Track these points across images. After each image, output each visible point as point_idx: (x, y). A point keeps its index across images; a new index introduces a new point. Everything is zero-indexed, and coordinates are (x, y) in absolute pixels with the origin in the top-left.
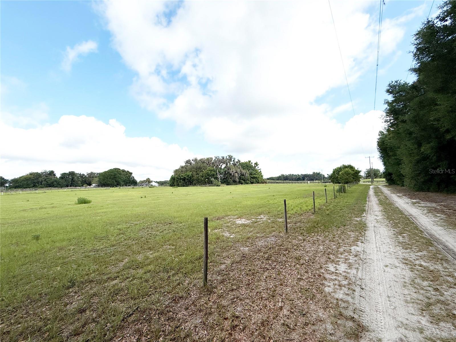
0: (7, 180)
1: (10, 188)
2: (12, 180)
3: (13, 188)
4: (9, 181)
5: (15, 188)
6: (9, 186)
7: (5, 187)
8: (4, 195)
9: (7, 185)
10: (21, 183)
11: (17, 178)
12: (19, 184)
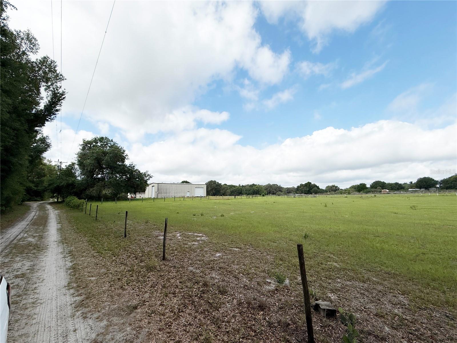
0: (437, 181)
1: (441, 188)
2: (442, 181)
3: (445, 188)
4: (439, 182)
5: (447, 189)
6: (440, 187)
7: (436, 188)
8: (439, 196)
9: (438, 186)
10: (451, 183)
11: (446, 179)
12: (450, 185)
